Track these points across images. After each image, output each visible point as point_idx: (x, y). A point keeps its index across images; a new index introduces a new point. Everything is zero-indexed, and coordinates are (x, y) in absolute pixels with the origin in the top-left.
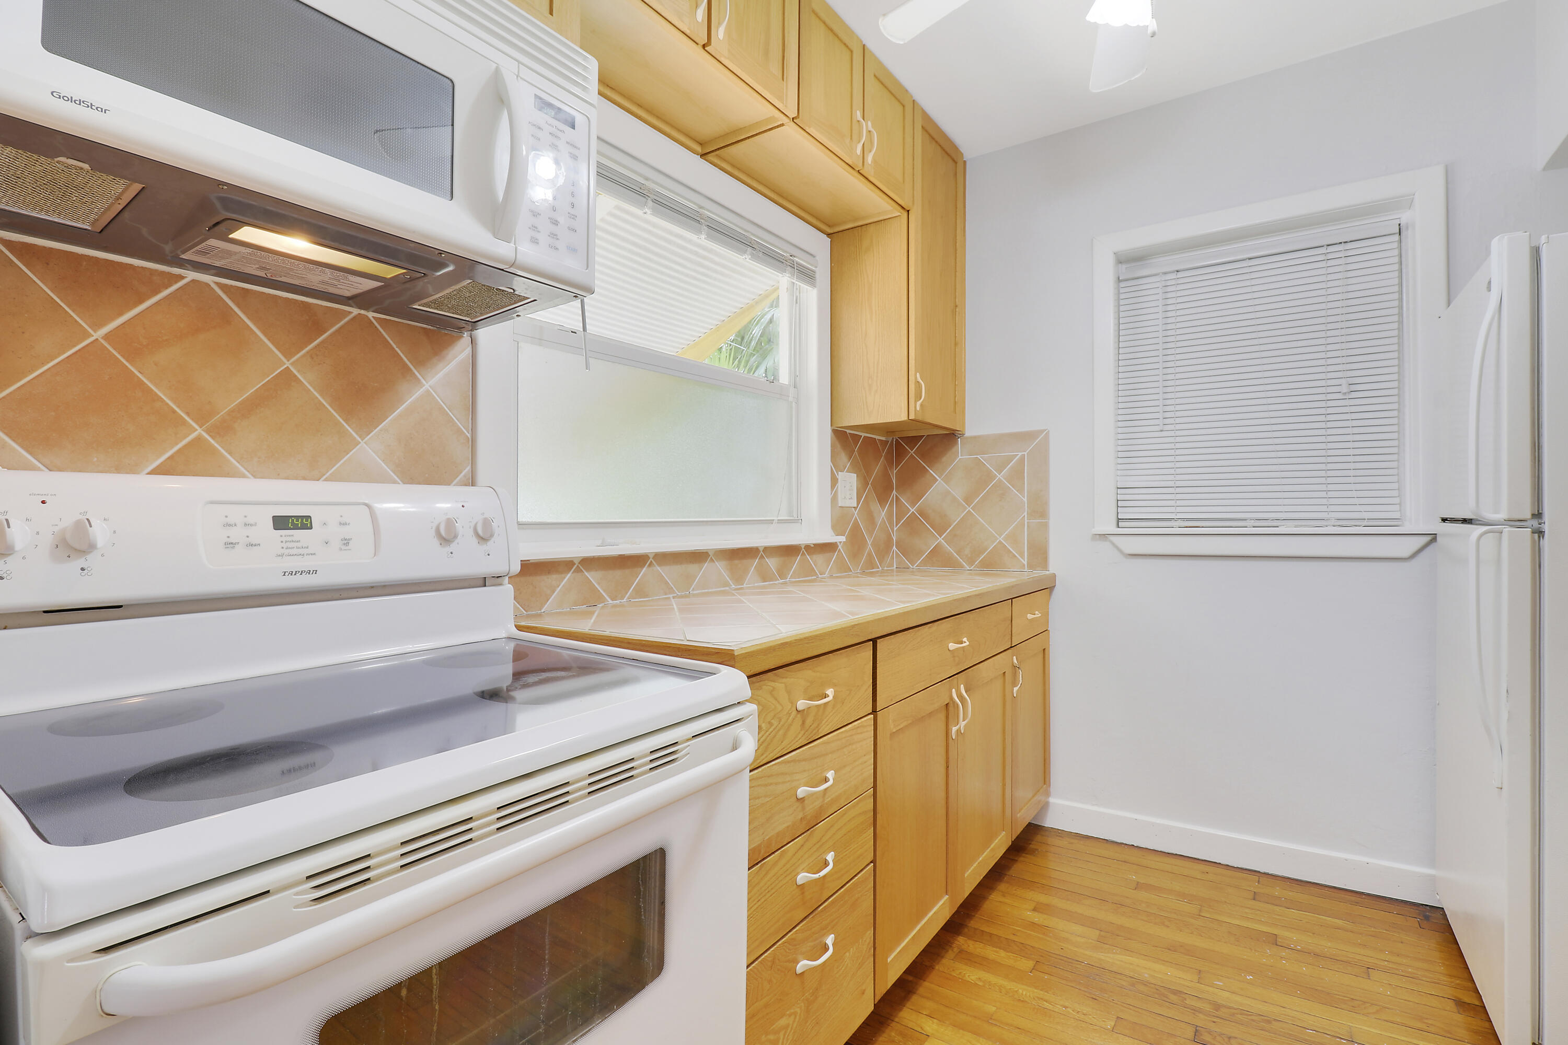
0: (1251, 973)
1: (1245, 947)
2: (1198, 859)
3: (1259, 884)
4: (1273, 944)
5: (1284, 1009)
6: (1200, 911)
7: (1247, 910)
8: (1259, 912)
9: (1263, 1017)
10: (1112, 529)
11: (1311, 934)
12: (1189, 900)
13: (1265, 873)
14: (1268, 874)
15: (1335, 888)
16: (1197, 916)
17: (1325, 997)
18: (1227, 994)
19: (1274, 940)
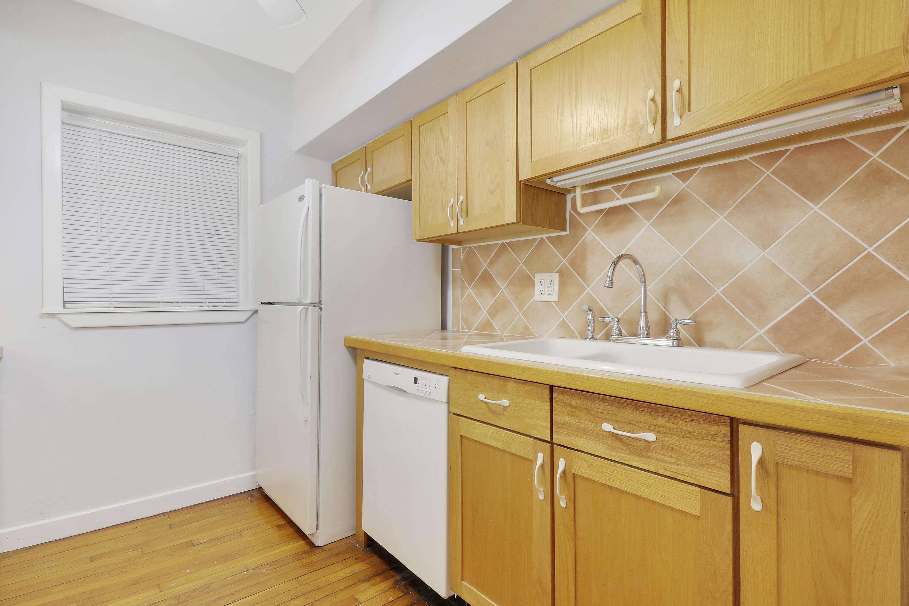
0: (188, 568)
1: (178, 557)
2: (127, 522)
3: (169, 518)
4: (191, 546)
5: (212, 576)
6: (142, 551)
7: (170, 536)
8: (177, 534)
9: (204, 587)
10: (61, 309)
11: (208, 531)
12: (133, 549)
13: (170, 512)
14: (172, 511)
15: (208, 502)
16: (142, 556)
17: (228, 557)
18: (180, 588)
19: (191, 544)
